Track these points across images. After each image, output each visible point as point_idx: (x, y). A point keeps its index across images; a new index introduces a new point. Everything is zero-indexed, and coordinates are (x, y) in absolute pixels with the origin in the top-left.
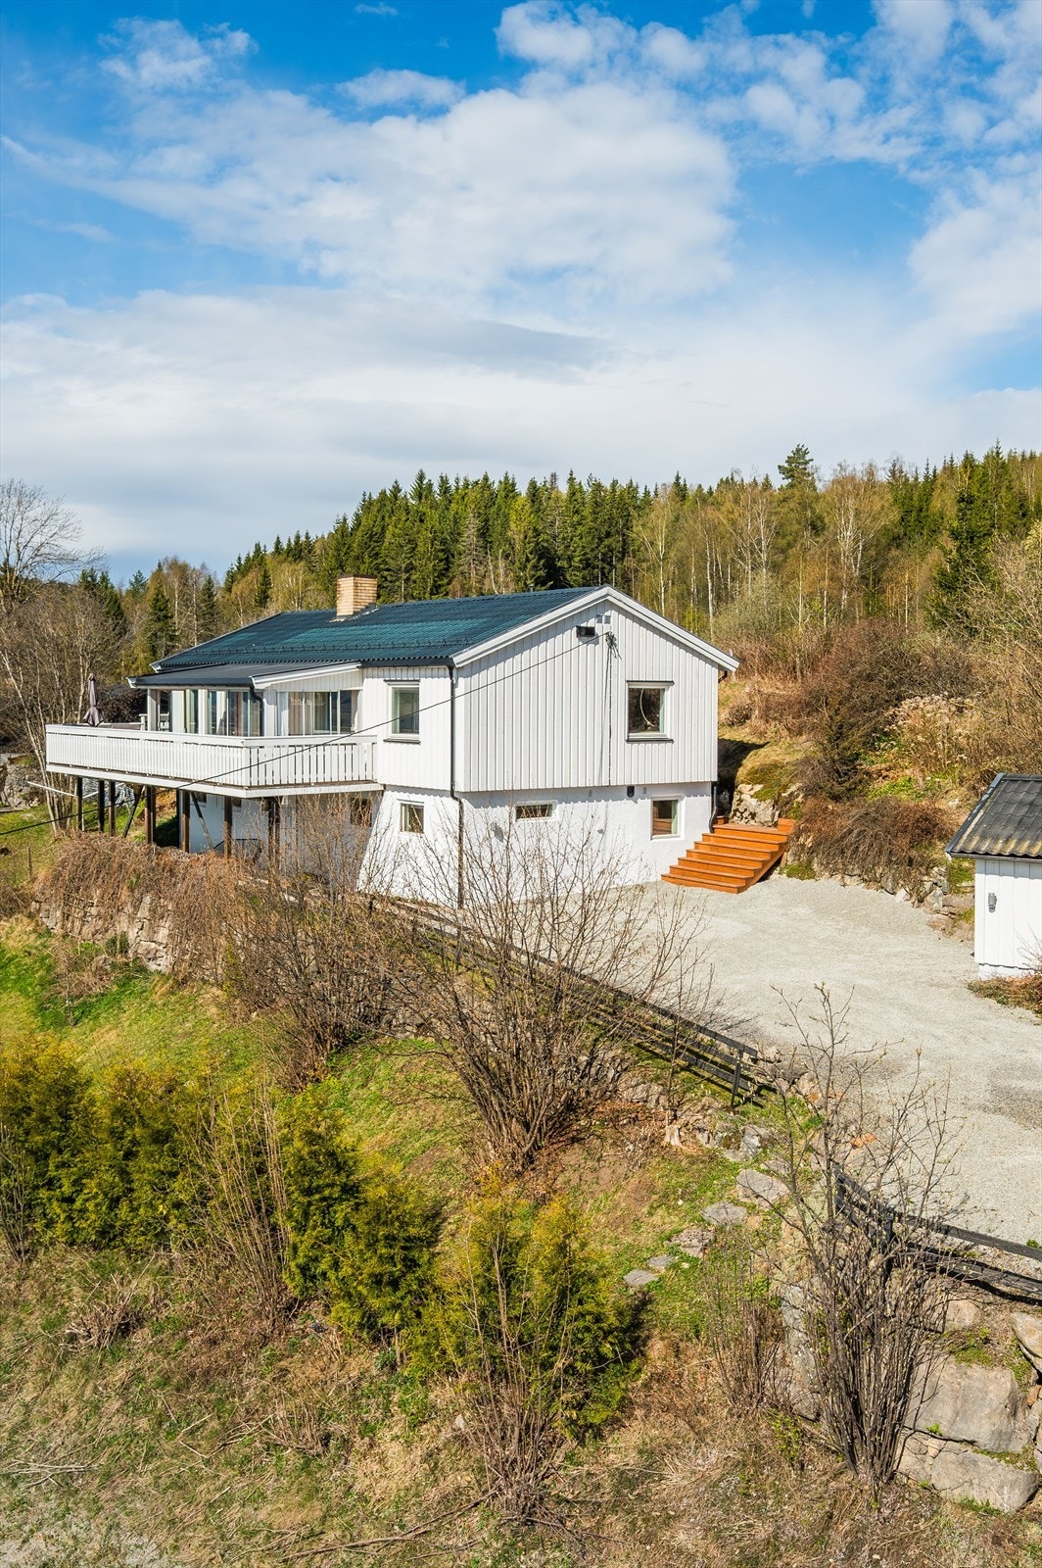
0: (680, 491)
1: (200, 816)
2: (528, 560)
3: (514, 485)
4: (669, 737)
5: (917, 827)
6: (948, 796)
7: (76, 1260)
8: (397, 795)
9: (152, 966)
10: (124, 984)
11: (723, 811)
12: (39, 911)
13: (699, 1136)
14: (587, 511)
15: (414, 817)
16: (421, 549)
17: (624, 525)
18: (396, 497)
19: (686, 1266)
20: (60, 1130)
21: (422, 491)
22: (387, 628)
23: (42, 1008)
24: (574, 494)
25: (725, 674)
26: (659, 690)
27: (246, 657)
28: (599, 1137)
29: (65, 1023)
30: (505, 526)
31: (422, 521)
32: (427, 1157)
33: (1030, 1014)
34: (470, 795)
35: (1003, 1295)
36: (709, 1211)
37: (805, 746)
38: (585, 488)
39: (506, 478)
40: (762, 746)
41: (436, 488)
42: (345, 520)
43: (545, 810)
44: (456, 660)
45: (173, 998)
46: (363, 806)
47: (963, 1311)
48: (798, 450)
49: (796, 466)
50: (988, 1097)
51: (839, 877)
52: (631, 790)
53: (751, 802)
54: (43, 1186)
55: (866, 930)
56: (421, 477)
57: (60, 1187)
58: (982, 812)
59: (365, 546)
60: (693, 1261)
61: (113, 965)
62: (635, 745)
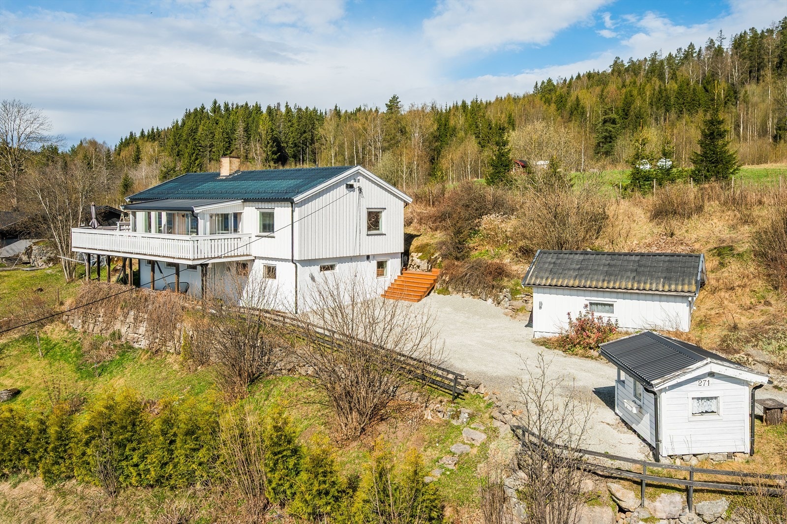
0: (337, 113)
1: (161, 272)
2: (268, 143)
3: (260, 107)
4: (384, 233)
5: (496, 272)
6: (505, 258)
7: (142, 493)
8: (262, 261)
9: (136, 346)
10: (122, 355)
11: (405, 265)
12: (68, 320)
13: (439, 414)
14: (295, 121)
15: (271, 272)
16: (217, 137)
17: (312, 128)
18: (203, 112)
19: (448, 473)
20: (131, 432)
21: (216, 109)
22: (251, 183)
23: (79, 369)
24: (288, 113)
25: (407, 204)
26: (379, 212)
27: (178, 195)
28: (394, 418)
29: (94, 376)
30: (257, 127)
31: (217, 124)
32: (308, 431)
33: (561, 352)
34: (301, 262)
35: (601, 476)
36: (453, 448)
37: (440, 236)
38: (293, 110)
39: (257, 104)
40: (419, 236)
41: (222, 108)
42: (177, 122)
43: (332, 267)
44: (295, 200)
45: (152, 361)
46: (244, 266)
47: (588, 484)
48: (394, 97)
49: (393, 105)
50: (560, 390)
51: (461, 294)
52: (368, 257)
53: (418, 261)
54: (123, 460)
55: (478, 317)
56: (215, 103)
57: (132, 459)
58: (534, 267)
59: (190, 135)
60: (452, 471)
61: (115, 346)
62: (370, 237)
